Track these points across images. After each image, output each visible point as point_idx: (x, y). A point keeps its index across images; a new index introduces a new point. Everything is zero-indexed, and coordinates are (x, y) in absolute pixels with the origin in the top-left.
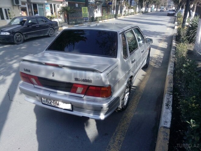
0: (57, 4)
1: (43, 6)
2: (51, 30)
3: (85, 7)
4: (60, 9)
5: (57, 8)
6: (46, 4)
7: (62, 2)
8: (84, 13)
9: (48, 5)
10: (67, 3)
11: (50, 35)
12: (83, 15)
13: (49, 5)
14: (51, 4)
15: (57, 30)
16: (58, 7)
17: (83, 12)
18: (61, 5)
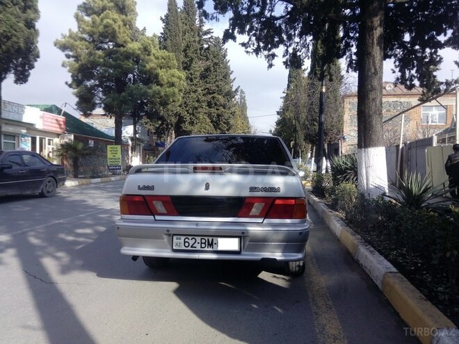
0: (47, 138)
1: (16, 139)
2: (49, 182)
3: (116, 146)
4: (53, 148)
5: (47, 145)
6: (24, 136)
7: (58, 135)
8: (112, 157)
9: (26, 138)
10: (72, 137)
11: (46, 194)
12: (109, 160)
13: (30, 138)
14: (34, 136)
15: (61, 183)
16: (49, 144)
17: (109, 155)
18: (56, 140)
